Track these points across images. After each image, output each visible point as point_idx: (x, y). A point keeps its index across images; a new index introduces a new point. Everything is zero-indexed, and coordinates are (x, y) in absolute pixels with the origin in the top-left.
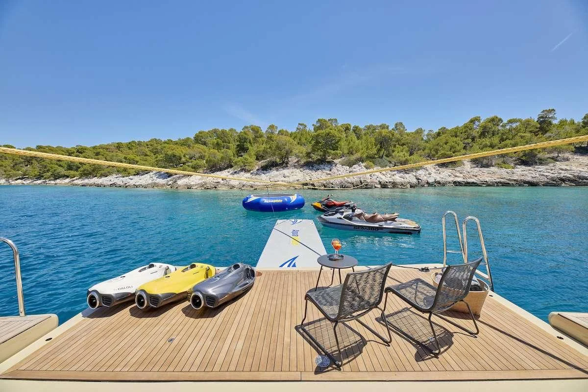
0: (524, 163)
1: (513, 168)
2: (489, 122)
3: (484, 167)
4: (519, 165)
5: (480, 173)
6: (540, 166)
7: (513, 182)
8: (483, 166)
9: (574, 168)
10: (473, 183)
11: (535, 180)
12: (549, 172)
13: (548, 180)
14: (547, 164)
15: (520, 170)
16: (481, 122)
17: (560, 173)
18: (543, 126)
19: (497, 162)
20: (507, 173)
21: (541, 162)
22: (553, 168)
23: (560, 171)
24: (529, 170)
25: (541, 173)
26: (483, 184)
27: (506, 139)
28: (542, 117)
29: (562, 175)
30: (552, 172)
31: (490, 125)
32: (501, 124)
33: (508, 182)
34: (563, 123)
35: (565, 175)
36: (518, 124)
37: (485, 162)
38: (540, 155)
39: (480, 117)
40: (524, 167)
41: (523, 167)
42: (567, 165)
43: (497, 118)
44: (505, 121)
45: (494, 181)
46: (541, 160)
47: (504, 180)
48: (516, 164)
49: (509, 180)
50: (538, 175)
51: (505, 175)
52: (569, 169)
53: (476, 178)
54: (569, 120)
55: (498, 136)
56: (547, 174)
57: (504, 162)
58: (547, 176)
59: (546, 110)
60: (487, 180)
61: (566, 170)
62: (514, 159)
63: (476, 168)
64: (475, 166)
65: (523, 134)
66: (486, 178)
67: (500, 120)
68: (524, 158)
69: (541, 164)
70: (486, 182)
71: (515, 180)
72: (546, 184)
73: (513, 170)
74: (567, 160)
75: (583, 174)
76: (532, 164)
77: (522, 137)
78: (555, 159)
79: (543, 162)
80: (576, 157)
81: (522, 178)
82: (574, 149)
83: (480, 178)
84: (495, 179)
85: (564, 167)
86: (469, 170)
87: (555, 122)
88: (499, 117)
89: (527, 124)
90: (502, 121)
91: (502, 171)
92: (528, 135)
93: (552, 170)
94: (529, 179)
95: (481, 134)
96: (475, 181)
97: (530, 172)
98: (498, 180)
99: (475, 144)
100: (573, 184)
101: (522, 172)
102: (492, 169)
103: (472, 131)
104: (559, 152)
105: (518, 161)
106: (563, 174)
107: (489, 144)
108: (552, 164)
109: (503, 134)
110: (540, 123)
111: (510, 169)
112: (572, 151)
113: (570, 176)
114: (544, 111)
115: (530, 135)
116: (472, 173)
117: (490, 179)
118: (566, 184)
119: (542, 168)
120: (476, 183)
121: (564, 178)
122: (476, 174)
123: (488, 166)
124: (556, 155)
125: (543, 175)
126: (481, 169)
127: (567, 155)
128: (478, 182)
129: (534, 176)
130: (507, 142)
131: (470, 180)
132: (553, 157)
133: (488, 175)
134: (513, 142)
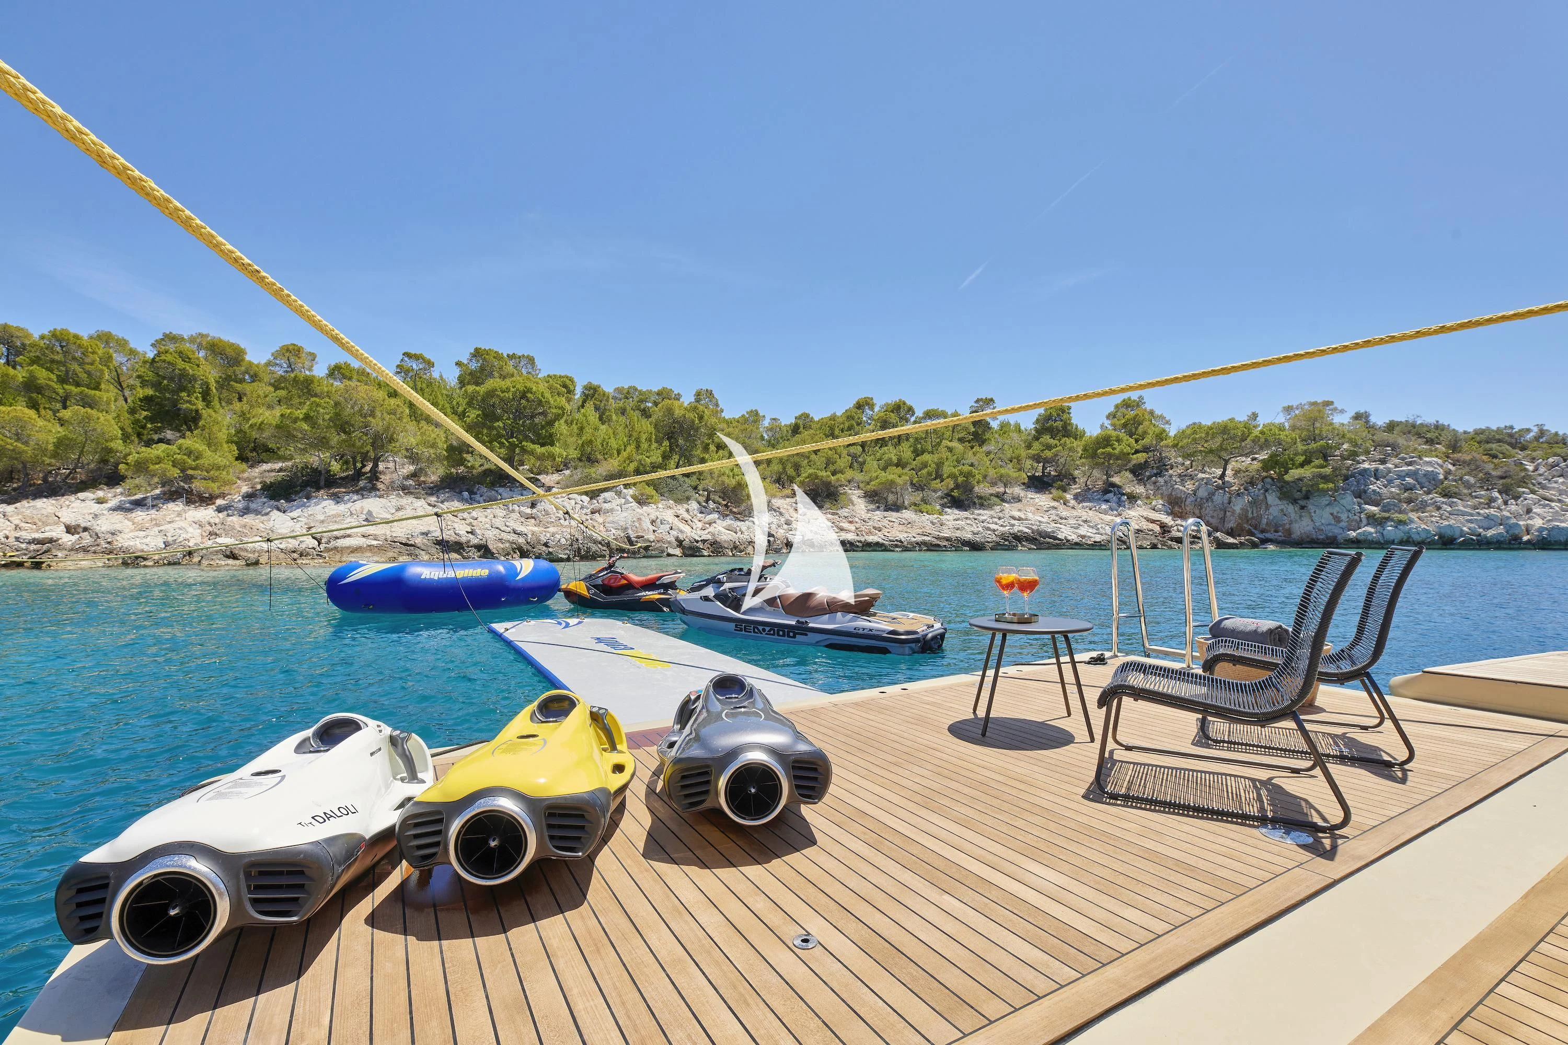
0: (957, 503)
1: (940, 514)
2: (891, 411)
3: (892, 510)
4: (949, 507)
5: (885, 522)
6: (981, 511)
7: (946, 543)
8: (888, 508)
9: (1030, 515)
10: (877, 544)
11: (978, 539)
12: (996, 524)
13: (998, 539)
14: (990, 507)
15: (950, 518)
16: (877, 409)
17: (1013, 525)
18: (979, 431)
19: (913, 499)
20: (933, 523)
21: (983, 503)
22: (1001, 515)
23: (1013, 522)
24: (967, 518)
25: (985, 525)
26: (896, 546)
27: (923, 452)
29: (1016, 529)
30: (1000, 522)
32: (913, 419)
33: (936, 542)
34: (1005, 428)
35: (1021, 528)
36: (940, 421)
37: (891, 497)
38: (979, 489)
39: (872, 399)
40: (956, 511)
42: (1020, 510)
43: (903, 403)
44: (919, 413)
45: (913, 539)
46: (980, 498)
47: (929, 538)
48: (943, 506)
49: (938, 538)
50: (980, 529)
51: (929, 528)
52: (1023, 516)
53: (880, 534)
54: (1012, 422)
56: (993, 526)
57: (924, 501)
58: (994, 531)
59: (982, 399)
60: (902, 536)
61: (1020, 519)
62: (939, 493)
63: (878, 512)
64: (873, 506)
65: (950, 444)
66: (898, 534)
67: (910, 410)
68: (955, 493)
69: (982, 506)
70: (901, 541)
71: (948, 539)
72: (997, 547)
73: (941, 517)
74: (1018, 500)
75: (1043, 527)
76: (969, 507)
77: (950, 450)
78: (1001, 497)
79: (985, 503)
80: (1030, 495)
81: (958, 534)
82: (1026, 481)
83: (886, 534)
84: (913, 535)
85: (1017, 514)
86: (865, 515)
87: (994, 425)
88: (908, 402)
90: (913, 412)
91: (923, 518)
92: (957, 447)
93: (1000, 518)
94: (968, 536)
96: (880, 541)
97: (968, 522)
98: (919, 539)
99: (868, 459)
100: (1033, 546)
101: (956, 523)
102: (907, 514)
104: (1006, 485)
105: (946, 500)
106: (1019, 528)
107: (895, 459)
108: (999, 507)
109: (916, 440)
110: (973, 425)
111: (935, 516)
112: (1024, 484)
113: (1027, 530)
114: (977, 401)
115: (961, 446)
116: (872, 523)
117: (906, 535)
118: (1023, 546)
119: (985, 514)
120: (883, 545)
121: (1019, 534)
122: (880, 525)
123: (897, 508)
124: (1002, 490)
125: (988, 529)
126: (886, 514)
127: (1017, 490)
128: (885, 542)
129: (976, 530)
130: (926, 457)
131: (871, 539)
132: (998, 493)
133: (901, 528)
134: (936, 457)
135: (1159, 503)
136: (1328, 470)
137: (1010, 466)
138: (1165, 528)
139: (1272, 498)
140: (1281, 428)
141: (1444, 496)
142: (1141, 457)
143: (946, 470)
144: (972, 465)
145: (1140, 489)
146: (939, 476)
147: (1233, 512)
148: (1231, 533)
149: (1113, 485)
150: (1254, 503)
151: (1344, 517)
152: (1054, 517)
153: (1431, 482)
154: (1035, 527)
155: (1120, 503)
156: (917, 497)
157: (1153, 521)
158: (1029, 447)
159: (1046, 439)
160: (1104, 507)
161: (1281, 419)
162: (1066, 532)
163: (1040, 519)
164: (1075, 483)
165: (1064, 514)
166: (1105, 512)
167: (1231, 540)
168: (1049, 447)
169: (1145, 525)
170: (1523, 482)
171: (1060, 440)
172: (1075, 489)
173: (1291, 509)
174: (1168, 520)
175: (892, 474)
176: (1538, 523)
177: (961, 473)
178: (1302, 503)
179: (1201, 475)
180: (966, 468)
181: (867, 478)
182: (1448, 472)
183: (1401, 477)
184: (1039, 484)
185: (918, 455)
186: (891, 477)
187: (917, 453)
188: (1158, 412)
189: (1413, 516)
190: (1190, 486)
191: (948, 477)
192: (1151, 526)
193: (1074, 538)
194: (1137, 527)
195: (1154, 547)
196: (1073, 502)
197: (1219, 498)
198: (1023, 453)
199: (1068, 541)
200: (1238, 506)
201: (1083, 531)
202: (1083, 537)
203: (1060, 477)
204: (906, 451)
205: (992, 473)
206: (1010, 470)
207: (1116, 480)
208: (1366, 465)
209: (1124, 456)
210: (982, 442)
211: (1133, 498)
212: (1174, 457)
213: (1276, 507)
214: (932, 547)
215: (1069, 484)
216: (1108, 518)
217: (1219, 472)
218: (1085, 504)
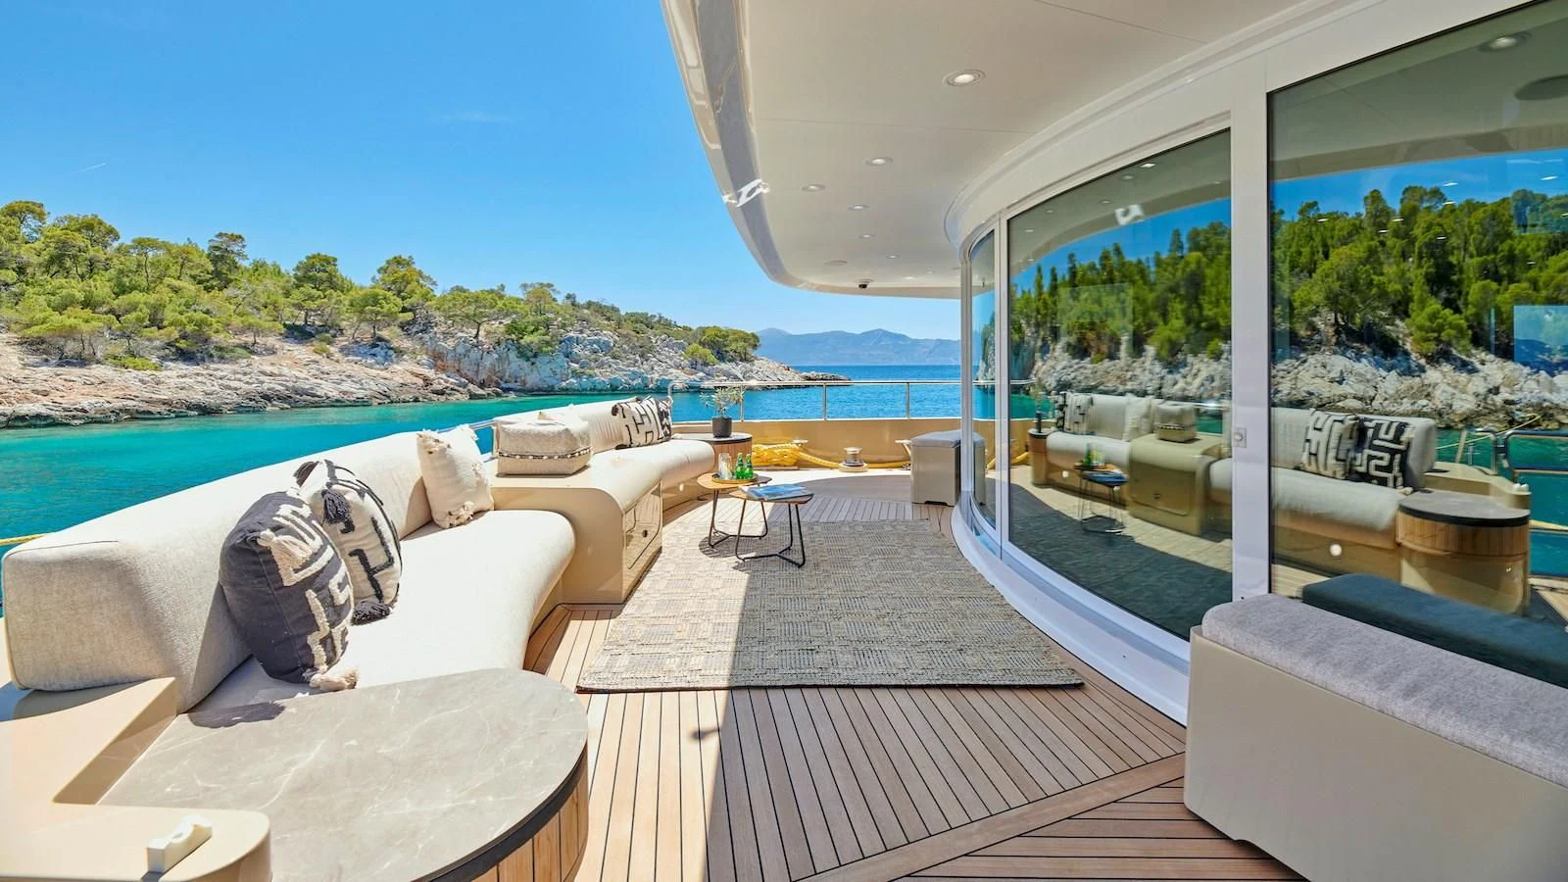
0: (185, 356)
1: (156, 369)
2: (78, 230)
3: (73, 365)
4: (172, 360)
5: (58, 382)
6: (220, 366)
7: (163, 409)
8: (65, 361)
9: (285, 371)
10: (38, 416)
11: (211, 401)
12: (240, 380)
13: (240, 400)
14: (234, 360)
15: (174, 373)
16: (49, 221)
17: (262, 382)
18: (220, 268)
19: (111, 350)
20: (141, 381)
21: (223, 354)
22: (247, 370)
23: (263, 378)
24: (198, 374)
25: (223, 382)
26: (74, 417)
27: (133, 288)
28: (217, 248)
29: (266, 386)
30: (246, 378)
31: (80, 240)
32: (116, 244)
33: (145, 407)
34: (259, 267)
35: (271, 386)
36: (160, 252)
37: (71, 347)
38: (219, 338)
39: (41, 206)
40: (184, 367)
41: (182, 367)
42: (272, 364)
43: (101, 223)
44: (126, 239)
45: (107, 405)
46: (221, 349)
47: (134, 403)
48: (164, 358)
49: (150, 401)
50: (217, 388)
51: (136, 389)
52: (276, 372)
53: (45, 400)
54: (269, 262)
55: (107, 275)
57: (131, 353)
58: (236, 389)
59: (226, 234)
60: (85, 403)
61: (272, 375)
62: (157, 343)
64: (32, 359)
65: (176, 283)
66: (80, 399)
67: (111, 231)
68: (182, 344)
69: (222, 360)
70: (83, 409)
71: (165, 402)
72: (239, 409)
73: (157, 373)
74: (272, 351)
76: (203, 360)
77: (176, 290)
78: (250, 349)
79: (227, 356)
80: (287, 346)
81: (183, 395)
82: (283, 330)
84: (109, 399)
85: (268, 369)
86: (16, 372)
87: (244, 264)
88: (108, 222)
89: (183, 257)
90: (117, 237)
91: (127, 375)
92: (189, 287)
93: (245, 374)
94: (197, 397)
95: (52, 261)
96: (44, 411)
97: (200, 379)
98: (118, 404)
99: (30, 290)
100: (286, 406)
101: (179, 381)
102: (97, 371)
103: (19, 245)
104: (257, 333)
105: (167, 351)
106: (269, 385)
107: (80, 296)
108: (245, 360)
109: (121, 272)
110: (215, 260)
111: (148, 372)
112: (281, 334)
114: (220, 235)
115: (192, 288)
116: (29, 385)
117: (94, 400)
118: (273, 405)
119: (226, 369)
120: (48, 417)
121: (269, 393)
122: (46, 387)
123: (82, 361)
124: (251, 339)
125: (228, 387)
126: (60, 370)
127: (272, 341)
128: (53, 413)
129: (208, 388)
130: (136, 296)
131: (27, 409)
132: (246, 343)
133: (87, 389)
134: (152, 298)
135: (424, 359)
136: (547, 338)
137: (264, 312)
138: (427, 382)
139: (513, 355)
140: (518, 300)
141: (614, 358)
142: (409, 316)
143: (169, 315)
144: (207, 312)
145: (406, 344)
146: (156, 322)
147: (485, 368)
148: (482, 385)
149: (380, 339)
150: (500, 359)
151: (558, 371)
152: (314, 372)
153: (606, 348)
154: (290, 384)
155: (387, 357)
156: (119, 347)
157: (417, 375)
158: (287, 294)
159: (308, 288)
160: (370, 361)
161: (520, 294)
162: (327, 389)
163: (298, 374)
164: (342, 334)
165: (326, 369)
166: (371, 367)
167: (480, 392)
168: (311, 298)
169: (410, 379)
170: (650, 350)
171: (324, 291)
172: (342, 341)
173: (526, 364)
174: (430, 373)
175: (73, 318)
176: (656, 376)
177: (191, 321)
178: (533, 360)
179: (460, 334)
180: (199, 316)
181: (25, 319)
182: (615, 342)
183: (591, 344)
184: (299, 334)
185: (123, 292)
186: (72, 321)
187: (121, 290)
188: (426, 273)
189: (597, 371)
190: (450, 343)
191: (171, 324)
192: (415, 380)
193: (335, 394)
194: (401, 381)
195: (416, 400)
196: (338, 356)
197: (475, 354)
198: (282, 300)
199: (328, 398)
200: (488, 361)
201: (345, 387)
202: (345, 393)
203: (325, 328)
204: (101, 287)
205: (236, 321)
206: (262, 319)
207: (385, 333)
208: (571, 334)
209: (390, 315)
210: (227, 284)
211: (399, 352)
212: (438, 317)
213: (515, 364)
214: (136, 416)
215: (334, 336)
216: (374, 372)
217: (474, 332)
218: (350, 358)
